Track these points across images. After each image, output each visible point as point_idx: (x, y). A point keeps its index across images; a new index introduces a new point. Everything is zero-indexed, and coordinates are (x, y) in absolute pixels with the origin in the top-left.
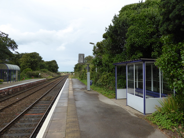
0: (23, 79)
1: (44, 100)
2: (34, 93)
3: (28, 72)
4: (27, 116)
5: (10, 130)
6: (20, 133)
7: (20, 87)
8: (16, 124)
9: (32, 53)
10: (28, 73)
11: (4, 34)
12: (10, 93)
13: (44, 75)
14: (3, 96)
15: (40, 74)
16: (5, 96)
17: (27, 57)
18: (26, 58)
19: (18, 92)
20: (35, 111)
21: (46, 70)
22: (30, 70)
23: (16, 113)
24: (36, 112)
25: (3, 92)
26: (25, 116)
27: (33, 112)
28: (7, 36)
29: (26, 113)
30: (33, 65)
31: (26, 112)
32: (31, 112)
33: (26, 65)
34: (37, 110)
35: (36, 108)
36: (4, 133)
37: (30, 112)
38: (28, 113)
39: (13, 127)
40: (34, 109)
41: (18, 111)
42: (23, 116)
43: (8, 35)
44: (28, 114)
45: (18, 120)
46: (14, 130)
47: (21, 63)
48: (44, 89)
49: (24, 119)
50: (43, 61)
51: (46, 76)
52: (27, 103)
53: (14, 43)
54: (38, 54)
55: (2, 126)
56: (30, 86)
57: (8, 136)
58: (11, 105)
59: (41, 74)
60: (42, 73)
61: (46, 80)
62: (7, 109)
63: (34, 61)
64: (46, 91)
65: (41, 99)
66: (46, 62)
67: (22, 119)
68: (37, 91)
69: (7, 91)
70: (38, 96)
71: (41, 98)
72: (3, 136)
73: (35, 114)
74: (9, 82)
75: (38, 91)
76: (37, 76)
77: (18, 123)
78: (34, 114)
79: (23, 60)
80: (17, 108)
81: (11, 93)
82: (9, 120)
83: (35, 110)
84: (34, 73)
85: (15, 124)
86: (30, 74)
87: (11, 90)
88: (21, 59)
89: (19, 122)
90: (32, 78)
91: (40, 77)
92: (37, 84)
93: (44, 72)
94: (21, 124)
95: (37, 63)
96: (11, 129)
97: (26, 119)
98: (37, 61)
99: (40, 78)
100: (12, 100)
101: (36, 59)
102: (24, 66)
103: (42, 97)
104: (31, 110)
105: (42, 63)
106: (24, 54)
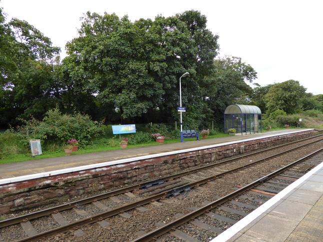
0: (268, 130)
1: (295, 171)
2: (282, 154)
3: (279, 116)
4: (253, 193)
5: (219, 209)
6: (232, 219)
7: (259, 142)
8: (233, 202)
9: (286, 83)
10: (278, 119)
11: (236, 58)
12: (241, 151)
13: (312, 121)
14: (231, 154)
15: (300, 120)
16: (234, 155)
17: (277, 90)
18: (275, 92)
19: (256, 150)
20: (271, 187)
21: (317, 112)
22: (282, 114)
23: (239, 185)
24: (272, 191)
25: (230, 148)
26: (250, 192)
27: (266, 189)
28: (240, 61)
29: (253, 188)
30: (288, 103)
31: (254, 186)
32: (263, 189)
33: (277, 104)
34: (276, 186)
35: (276, 182)
36: (210, 211)
37: (261, 187)
38: (257, 189)
39: (226, 205)
40: (270, 183)
41: (244, 182)
42: (248, 192)
43: (241, 59)
44: (257, 191)
45: (237, 197)
46: (225, 210)
47: (267, 102)
48: (304, 150)
49: (247, 197)
50: (310, 95)
51: (315, 124)
52: (263, 172)
53: (251, 70)
54: (298, 82)
55: (212, 199)
56: (277, 142)
57: (214, 218)
58: (236, 170)
59: (305, 120)
60: (306, 118)
61: (315, 132)
62: (229, 175)
63: (290, 97)
64: (308, 153)
65: (291, 168)
66: (317, 96)
67: (244, 197)
68: (288, 152)
69: (237, 147)
70: (287, 161)
71: (291, 166)
72: (208, 215)
73: (268, 193)
74: (244, 134)
75: (290, 151)
76: (295, 124)
77: (235, 202)
78: (266, 193)
79: (270, 96)
80: (243, 176)
81: (244, 151)
82: (224, 193)
83: (272, 185)
84: (290, 119)
85: (230, 202)
86: (281, 120)
87: (242, 146)
88: (267, 95)
89: (237, 200)
90: (286, 128)
91: (301, 125)
92: (292, 138)
93: (312, 115)
94: (239, 204)
95: (296, 100)
96: (223, 207)
97: (250, 199)
98: (295, 96)
99: (301, 128)
100: (242, 162)
101: (294, 93)
102: (272, 106)
103: (294, 165)
104: (264, 184)
105: (309, 100)
106: (272, 86)
